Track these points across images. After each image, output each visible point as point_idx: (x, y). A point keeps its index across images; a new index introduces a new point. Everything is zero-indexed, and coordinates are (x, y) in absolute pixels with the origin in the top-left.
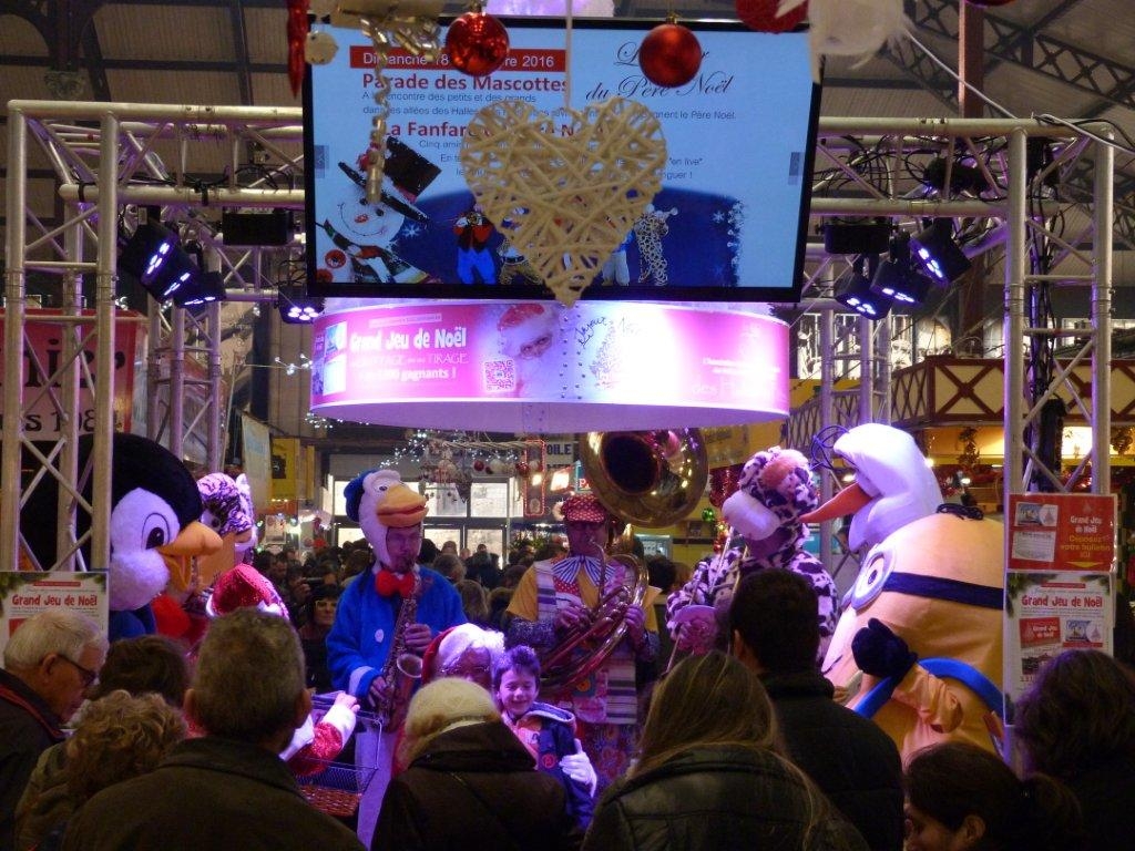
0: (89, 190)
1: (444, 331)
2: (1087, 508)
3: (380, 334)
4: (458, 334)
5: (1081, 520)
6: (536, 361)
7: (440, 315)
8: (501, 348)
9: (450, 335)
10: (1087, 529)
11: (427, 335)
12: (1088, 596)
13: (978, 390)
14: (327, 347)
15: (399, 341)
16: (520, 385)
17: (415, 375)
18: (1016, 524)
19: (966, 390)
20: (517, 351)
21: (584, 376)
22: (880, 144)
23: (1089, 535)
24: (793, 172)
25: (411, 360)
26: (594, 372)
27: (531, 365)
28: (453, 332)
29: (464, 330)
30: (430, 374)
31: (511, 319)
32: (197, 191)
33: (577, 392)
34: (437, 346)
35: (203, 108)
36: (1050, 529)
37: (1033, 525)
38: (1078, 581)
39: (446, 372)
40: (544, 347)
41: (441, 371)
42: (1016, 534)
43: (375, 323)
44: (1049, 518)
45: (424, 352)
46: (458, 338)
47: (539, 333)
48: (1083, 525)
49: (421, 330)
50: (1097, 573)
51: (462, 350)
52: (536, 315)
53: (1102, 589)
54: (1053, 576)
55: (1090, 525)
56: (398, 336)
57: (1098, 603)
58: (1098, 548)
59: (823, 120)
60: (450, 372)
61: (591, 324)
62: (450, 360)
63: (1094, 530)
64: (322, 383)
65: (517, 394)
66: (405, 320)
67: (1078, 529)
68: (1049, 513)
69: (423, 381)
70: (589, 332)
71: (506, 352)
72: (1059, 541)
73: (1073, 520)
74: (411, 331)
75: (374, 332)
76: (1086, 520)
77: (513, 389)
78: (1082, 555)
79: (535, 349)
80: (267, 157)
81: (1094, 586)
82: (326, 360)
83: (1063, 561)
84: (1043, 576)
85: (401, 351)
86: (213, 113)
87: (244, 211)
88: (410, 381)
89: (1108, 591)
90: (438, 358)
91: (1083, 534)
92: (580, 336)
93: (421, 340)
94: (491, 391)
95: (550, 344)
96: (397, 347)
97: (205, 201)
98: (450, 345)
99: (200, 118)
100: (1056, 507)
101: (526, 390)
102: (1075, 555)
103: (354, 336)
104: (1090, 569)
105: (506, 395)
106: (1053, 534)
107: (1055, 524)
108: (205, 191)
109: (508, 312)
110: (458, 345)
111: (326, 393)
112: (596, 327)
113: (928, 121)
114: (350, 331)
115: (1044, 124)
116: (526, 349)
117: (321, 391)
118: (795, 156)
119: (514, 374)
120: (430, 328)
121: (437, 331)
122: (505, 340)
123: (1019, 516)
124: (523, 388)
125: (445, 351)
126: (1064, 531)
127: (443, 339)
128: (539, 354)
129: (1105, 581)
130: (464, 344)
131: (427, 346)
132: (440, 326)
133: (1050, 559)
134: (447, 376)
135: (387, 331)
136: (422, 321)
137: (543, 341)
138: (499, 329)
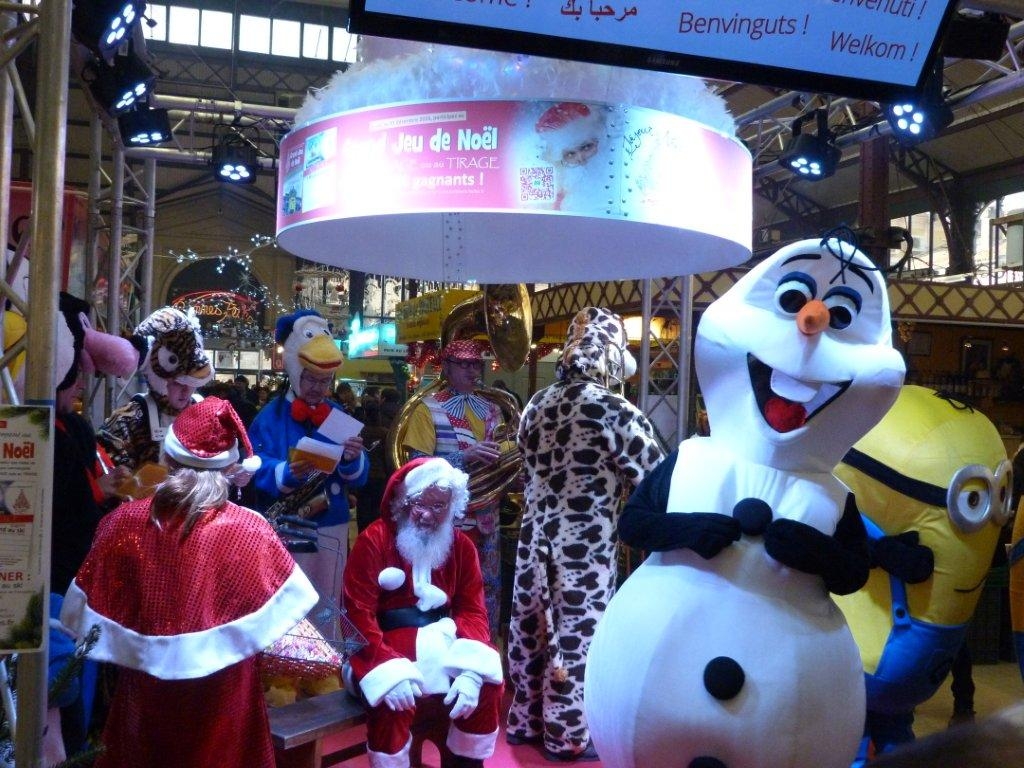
1: (469, 131)
3: (385, 135)
4: (487, 134)
6: (579, 169)
7: (464, 113)
8: (539, 152)
9: (477, 136)
11: (447, 136)
14: (308, 157)
15: (413, 144)
16: (561, 196)
17: (432, 182)
20: (558, 155)
21: (630, 190)
25: (429, 165)
26: (641, 188)
27: (573, 173)
28: (481, 133)
29: (495, 130)
30: (449, 181)
31: (552, 119)
33: (625, 208)
34: (460, 148)
39: (471, 179)
40: (588, 154)
41: (465, 177)
43: (377, 125)
45: (443, 155)
46: (487, 139)
47: (584, 137)
49: (439, 130)
51: (492, 153)
52: (581, 116)
56: (408, 137)
60: (477, 179)
61: (639, 133)
62: (478, 165)
64: (300, 199)
65: (557, 206)
66: (418, 120)
69: (441, 187)
70: (636, 142)
71: (545, 156)
74: (428, 131)
75: (377, 135)
77: (553, 200)
79: (579, 155)
82: (306, 174)
85: (412, 155)
90: (461, 162)
92: (627, 145)
93: (440, 141)
94: (526, 201)
95: (596, 152)
96: (408, 150)
98: (476, 147)
101: (567, 202)
103: (347, 143)
105: (544, 207)
109: (550, 111)
110: (488, 148)
111: (305, 209)
112: (642, 136)
114: (341, 137)
116: (569, 155)
117: (299, 208)
119: (555, 183)
120: (452, 128)
121: (461, 132)
122: (544, 143)
124: (565, 200)
127: (467, 140)
128: (583, 161)
130: (494, 146)
131: (447, 148)
132: (464, 125)
134: (472, 182)
135: (393, 134)
136: (441, 120)
137: (588, 147)
138: (538, 131)
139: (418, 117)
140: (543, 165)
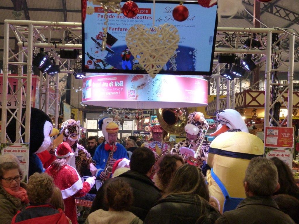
0: (25, 44)
1: (117, 82)
2: (286, 131)
3: (100, 82)
4: (121, 83)
5: (284, 134)
7: (116, 78)
8: (132, 87)
9: (119, 83)
10: (286, 136)
11: (113, 83)
12: (286, 154)
13: (257, 99)
14: (86, 86)
15: (105, 85)
16: (137, 96)
17: (110, 94)
18: (267, 135)
19: (254, 99)
20: (136, 87)
21: (154, 94)
22: (233, 34)
23: (287, 138)
24: (210, 41)
25: (109, 90)
26: (157, 93)
27: (140, 91)
28: (120, 82)
29: (123, 82)
30: (113, 93)
31: (135, 79)
32: (54, 44)
33: (152, 98)
34: (115, 86)
35: (56, 23)
36: (276, 136)
37: (271, 135)
38: (283, 150)
39: (118, 93)
40: (143, 86)
41: (116, 93)
42: (267, 137)
43: (99, 80)
44: (276, 133)
45: (112, 87)
46: (121, 84)
47: (142, 83)
48: (285, 135)
49: (111, 82)
50: (288, 148)
52: (141, 78)
53: (290, 152)
54: (277, 148)
55: (287, 135)
56: (105, 83)
57: (289, 155)
58: (289, 141)
59: (218, 28)
61: (156, 80)
62: (119, 90)
63: (288, 136)
64: (85, 95)
65: (136, 99)
66: (107, 79)
67: (284, 136)
68: (276, 132)
69: (111, 95)
70: (155, 83)
71: (133, 87)
72: (278, 139)
73: (282, 134)
74: (109, 82)
75: (99, 82)
76: (286, 134)
77: (135, 97)
78: (284, 143)
79: (141, 87)
80: (72, 35)
81: (288, 151)
82: (86, 89)
83: (279, 144)
84: (274, 148)
85: (106, 87)
86: (58, 24)
87: (66, 50)
88: (108, 95)
89: (291, 152)
90: (115, 89)
91: (284, 138)
92: (153, 84)
93: (111, 84)
94: (130, 98)
95: (145, 86)
97: (56, 47)
98: (119, 86)
99: (55, 25)
100: (278, 130)
101: (138, 98)
102: (282, 143)
103: (93, 83)
104: (287, 147)
105: (133, 99)
106: (277, 137)
107: (277, 135)
108: (56, 44)
109: (134, 77)
110: (121, 86)
111: (86, 98)
113: (246, 28)
115: (276, 30)
116: (139, 87)
117: (85, 97)
118: (211, 37)
119: (136, 93)
121: (115, 82)
122: (133, 85)
123: (268, 133)
124: (138, 97)
125: (117, 87)
126: (280, 137)
127: (117, 84)
128: (142, 88)
129: (290, 150)
130: (122, 86)
131: (113, 86)
133: (276, 144)
134: (118, 94)
135: (102, 82)
136: (111, 79)
137: (143, 85)
138: (132, 82)
139: (107, 78)
140: (133, 89)
